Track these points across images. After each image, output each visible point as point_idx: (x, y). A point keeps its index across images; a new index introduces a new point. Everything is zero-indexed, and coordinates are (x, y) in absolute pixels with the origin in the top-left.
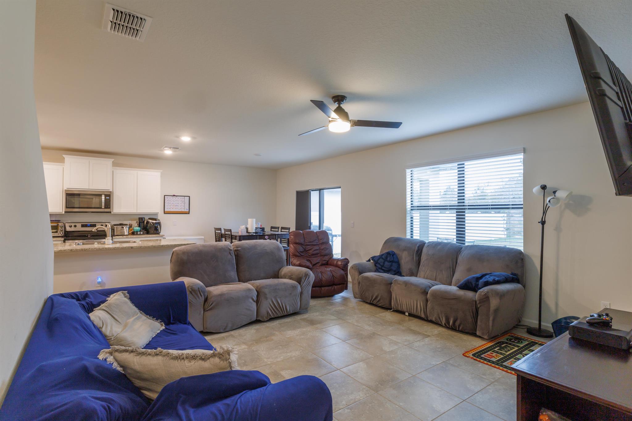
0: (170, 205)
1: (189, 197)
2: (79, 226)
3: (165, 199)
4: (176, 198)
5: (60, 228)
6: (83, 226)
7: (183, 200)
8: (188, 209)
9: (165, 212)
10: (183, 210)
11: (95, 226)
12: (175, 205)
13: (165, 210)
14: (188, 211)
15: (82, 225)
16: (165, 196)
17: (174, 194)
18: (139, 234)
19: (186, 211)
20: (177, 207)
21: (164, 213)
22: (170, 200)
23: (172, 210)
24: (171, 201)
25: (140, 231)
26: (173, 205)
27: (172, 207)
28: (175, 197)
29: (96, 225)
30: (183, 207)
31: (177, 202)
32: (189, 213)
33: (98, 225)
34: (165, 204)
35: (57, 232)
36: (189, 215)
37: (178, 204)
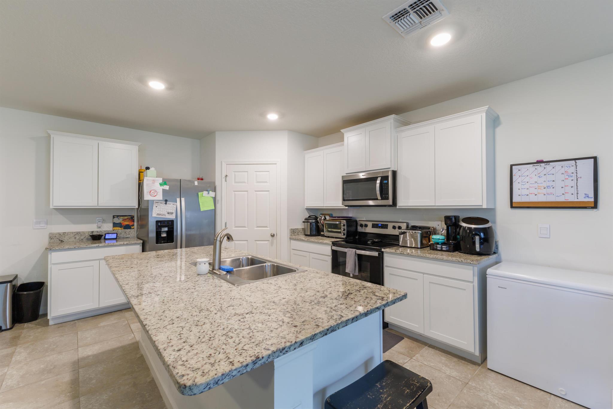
0: (527, 186)
1: (595, 159)
2: (370, 224)
3: (514, 173)
4: (547, 167)
5: (342, 227)
6: (374, 226)
7: (573, 169)
8: (592, 195)
9: (514, 206)
10: (571, 198)
11: (385, 227)
12: (545, 185)
13: (514, 201)
14: (592, 200)
15: (373, 224)
16: (513, 167)
17: (541, 159)
18: (438, 248)
19: (581, 198)
20: (550, 190)
21: (512, 207)
22: (526, 174)
23: (533, 199)
24: (531, 178)
25: (443, 244)
26: (536, 185)
27: (532, 190)
28: (543, 165)
29: (387, 225)
30: (573, 191)
31: (551, 178)
32: (595, 205)
33: (390, 225)
34: (515, 184)
35: (340, 232)
36: (595, 210)
37: (552, 184)
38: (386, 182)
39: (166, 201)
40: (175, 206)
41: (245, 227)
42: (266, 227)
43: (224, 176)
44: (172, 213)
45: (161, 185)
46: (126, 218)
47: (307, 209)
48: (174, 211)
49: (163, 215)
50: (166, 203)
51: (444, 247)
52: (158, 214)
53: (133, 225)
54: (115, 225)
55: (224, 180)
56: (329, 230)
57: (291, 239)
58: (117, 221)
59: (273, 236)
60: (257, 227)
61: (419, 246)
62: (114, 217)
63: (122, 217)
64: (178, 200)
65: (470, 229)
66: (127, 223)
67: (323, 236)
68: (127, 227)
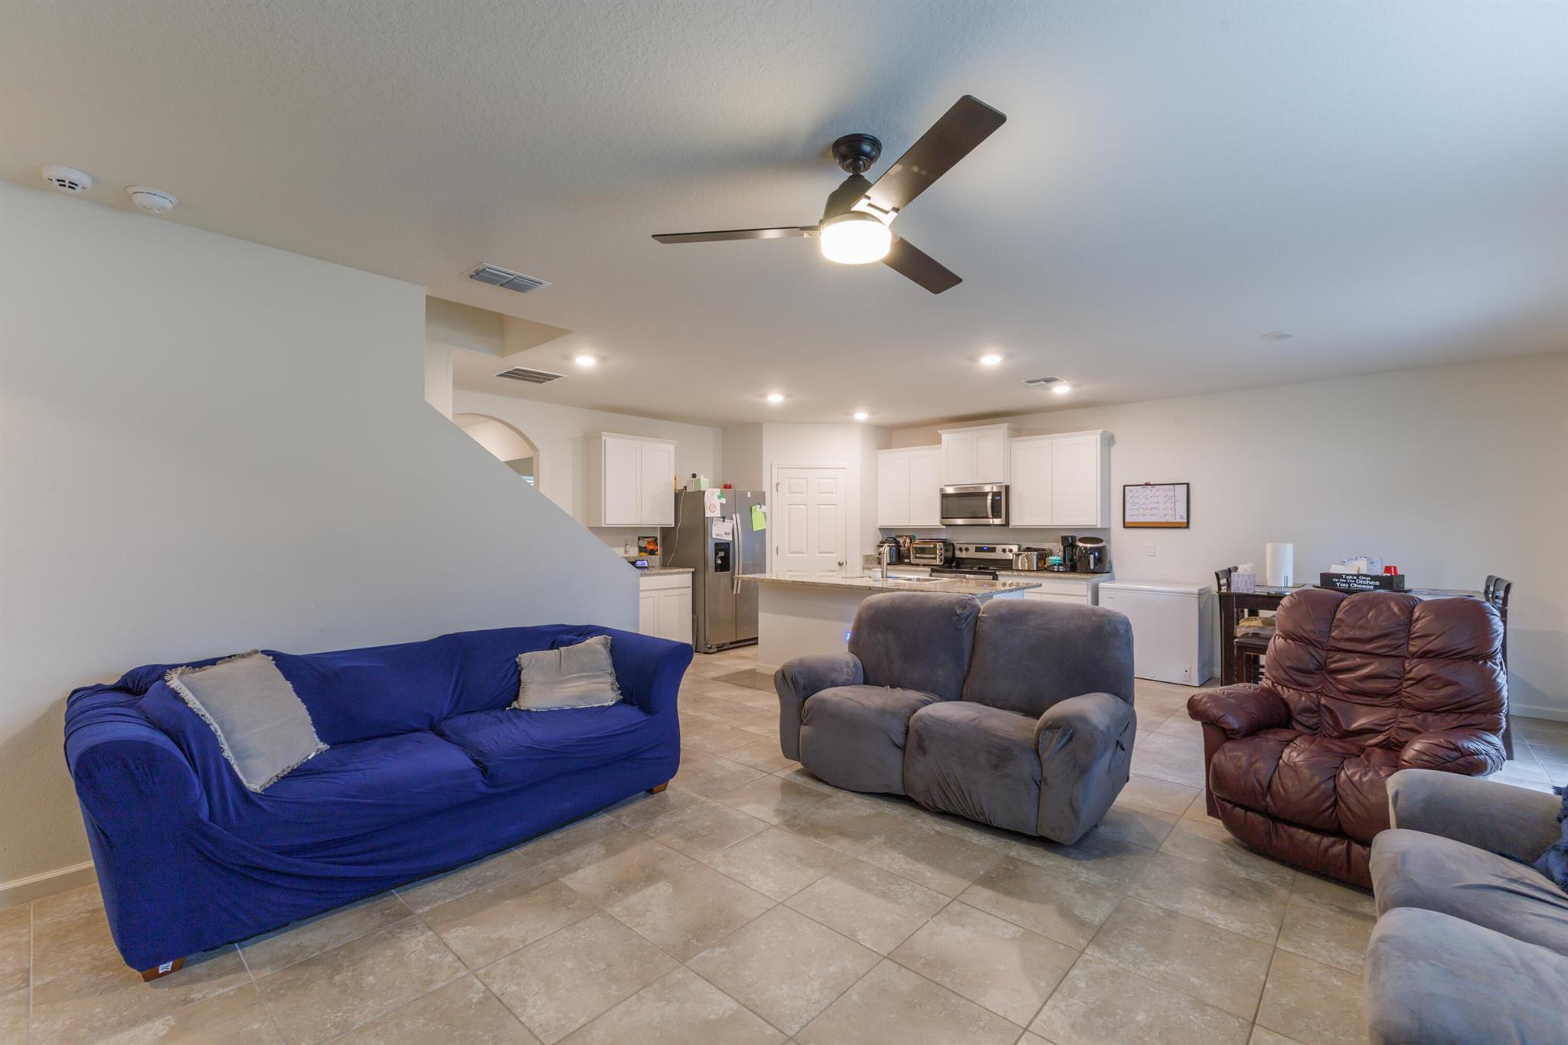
0: (1137, 506)
1: (1188, 484)
2: (972, 548)
3: (1126, 494)
4: (1154, 489)
5: (938, 552)
6: (978, 550)
7: (1172, 493)
8: (1185, 517)
9: (1126, 525)
10: (1171, 519)
11: (993, 550)
12: (1151, 506)
13: (1126, 521)
14: (1185, 521)
15: (976, 548)
16: (1126, 488)
17: (1148, 481)
18: (1055, 570)
19: (1178, 520)
20: (1155, 512)
21: (1124, 527)
22: (1137, 494)
23: (1143, 519)
24: (1141, 499)
25: (1060, 565)
26: (1144, 506)
27: (1141, 511)
28: (1150, 487)
29: (995, 548)
30: (1172, 512)
31: (1156, 499)
32: (1187, 526)
33: (999, 548)
34: (1127, 505)
35: (935, 558)
36: (1187, 530)
37: (1156, 505)
38: (999, 498)
39: (724, 518)
40: (731, 525)
41: (803, 553)
42: (832, 553)
43: (774, 484)
44: (728, 534)
45: (719, 497)
46: (650, 540)
47: (880, 529)
48: (730, 531)
49: (721, 536)
50: (724, 521)
51: (1061, 568)
52: (717, 535)
53: (657, 551)
54: (641, 549)
55: (774, 489)
56: (918, 555)
57: (864, 568)
58: (643, 544)
59: (840, 564)
60: (820, 553)
61: (1035, 569)
62: (639, 539)
63: (646, 540)
64: (734, 516)
65: (1085, 548)
66: (651, 547)
67: (910, 564)
68: (652, 552)
